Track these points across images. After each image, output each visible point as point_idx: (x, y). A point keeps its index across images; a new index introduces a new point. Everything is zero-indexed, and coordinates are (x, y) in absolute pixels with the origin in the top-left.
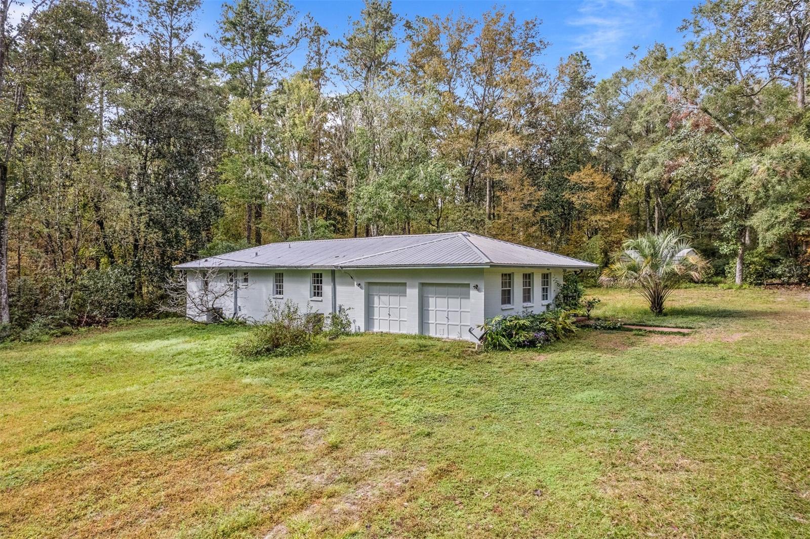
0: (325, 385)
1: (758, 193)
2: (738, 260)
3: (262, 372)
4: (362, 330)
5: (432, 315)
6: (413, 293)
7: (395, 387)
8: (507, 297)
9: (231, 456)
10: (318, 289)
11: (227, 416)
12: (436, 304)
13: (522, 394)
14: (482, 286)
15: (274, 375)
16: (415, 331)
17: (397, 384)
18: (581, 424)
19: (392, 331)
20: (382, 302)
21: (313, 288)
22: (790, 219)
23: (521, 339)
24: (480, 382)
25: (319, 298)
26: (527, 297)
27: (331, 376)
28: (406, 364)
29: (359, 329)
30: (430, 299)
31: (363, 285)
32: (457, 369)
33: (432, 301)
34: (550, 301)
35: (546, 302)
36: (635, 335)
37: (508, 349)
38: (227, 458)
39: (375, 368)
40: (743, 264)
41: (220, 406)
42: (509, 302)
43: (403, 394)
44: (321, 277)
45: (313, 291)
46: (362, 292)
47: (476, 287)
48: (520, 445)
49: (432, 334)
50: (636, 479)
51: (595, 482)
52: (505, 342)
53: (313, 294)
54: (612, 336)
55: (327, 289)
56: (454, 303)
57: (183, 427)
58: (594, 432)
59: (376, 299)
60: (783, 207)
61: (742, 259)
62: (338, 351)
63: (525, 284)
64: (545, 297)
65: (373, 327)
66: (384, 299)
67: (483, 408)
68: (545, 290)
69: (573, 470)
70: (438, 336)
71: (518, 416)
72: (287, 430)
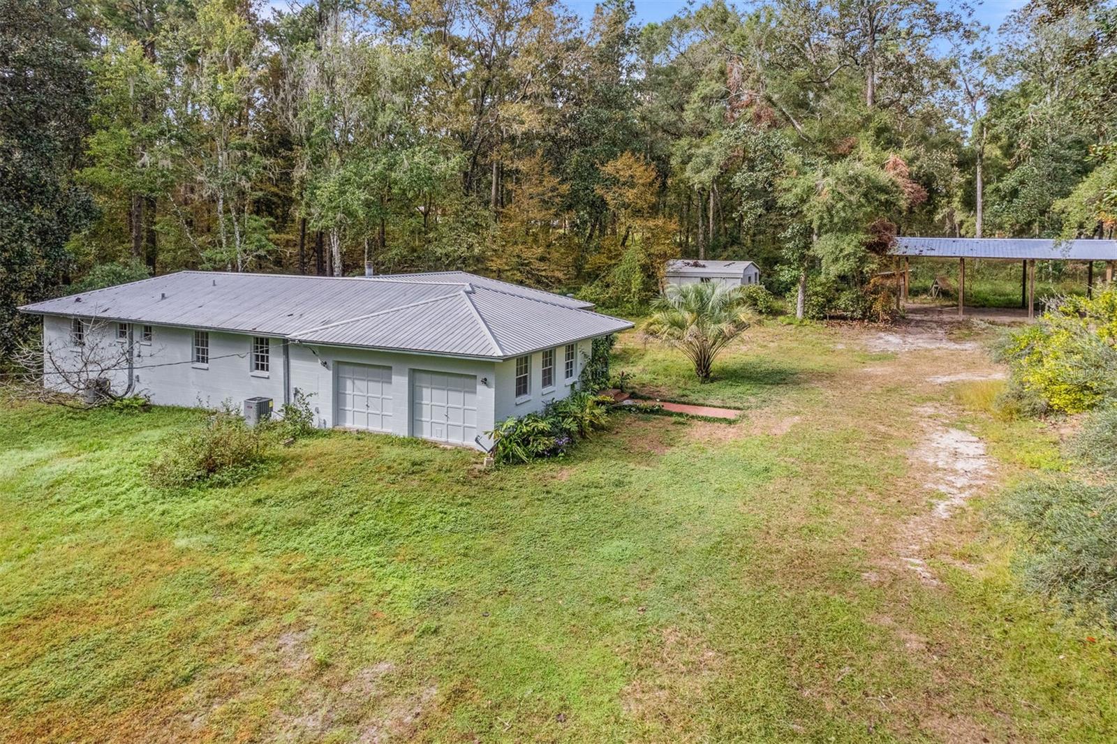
0: (292, 544)
1: (822, 218)
2: (799, 287)
3: (200, 522)
4: (329, 425)
5: (426, 410)
6: (400, 382)
7: (386, 541)
8: (522, 386)
9: (191, 694)
10: (263, 360)
11: (167, 617)
12: (432, 397)
13: (542, 547)
14: (491, 380)
15: (218, 528)
16: (403, 432)
17: (389, 536)
18: (608, 599)
19: (371, 428)
20: (356, 389)
21: (254, 358)
22: (855, 254)
23: (541, 448)
24: (493, 528)
25: (265, 374)
26: (548, 379)
27: (299, 524)
28: (397, 500)
29: (325, 423)
30: (424, 390)
31: (330, 364)
32: (461, 505)
33: (426, 392)
34: (574, 379)
35: (570, 381)
36: (675, 423)
37: (523, 462)
38: (186, 699)
39: (355, 508)
40: (804, 292)
41: (153, 598)
42: (525, 392)
43: (396, 555)
44: (267, 344)
45: (254, 361)
46: (328, 375)
47: (485, 381)
48: (540, 640)
49: (426, 435)
50: (661, 688)
51: (621, 695)
52: (520, 451)
53: (254, 366)
54: (649, 426)
55: (276, 362)
56: (456, 398)
57: (108, 647)
58: (620, 613)
59: (349, 383)
60: (848, 239)
61: (804, 287)
62: (301, 473)
63: (545, 364)
64: (569, 374)
65: (345, 421)
66: (361, 384)
67: (497, 576)
68: (569, 365)
69: (598, 676)
70: (434, 438)
71: (539, 588)
72: (256, 638)
